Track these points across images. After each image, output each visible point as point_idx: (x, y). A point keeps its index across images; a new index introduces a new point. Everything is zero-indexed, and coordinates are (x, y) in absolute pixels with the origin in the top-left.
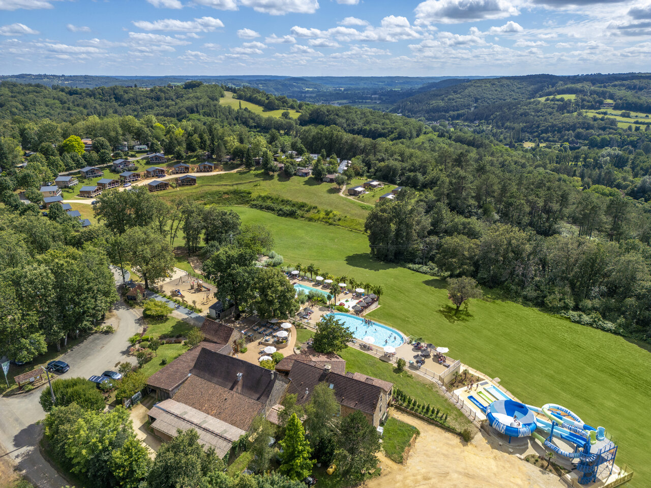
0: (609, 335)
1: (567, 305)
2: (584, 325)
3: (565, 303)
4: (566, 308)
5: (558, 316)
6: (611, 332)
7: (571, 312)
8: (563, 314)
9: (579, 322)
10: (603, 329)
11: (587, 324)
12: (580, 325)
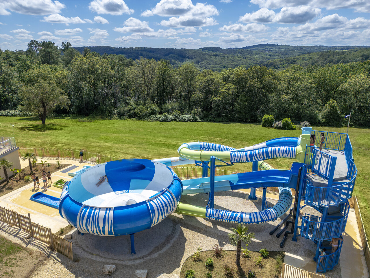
0: (189, 123)
1: (154, 110)
2: (170, 121)
3: (151, 109)
4: (154, 113)
5: (150, 120)
6: (191, 121)
7: (158, 115)
8: (153, 118)
9: (165, 121)
10: (185, 121)
11: (172, 120)
12: (167, 123)
